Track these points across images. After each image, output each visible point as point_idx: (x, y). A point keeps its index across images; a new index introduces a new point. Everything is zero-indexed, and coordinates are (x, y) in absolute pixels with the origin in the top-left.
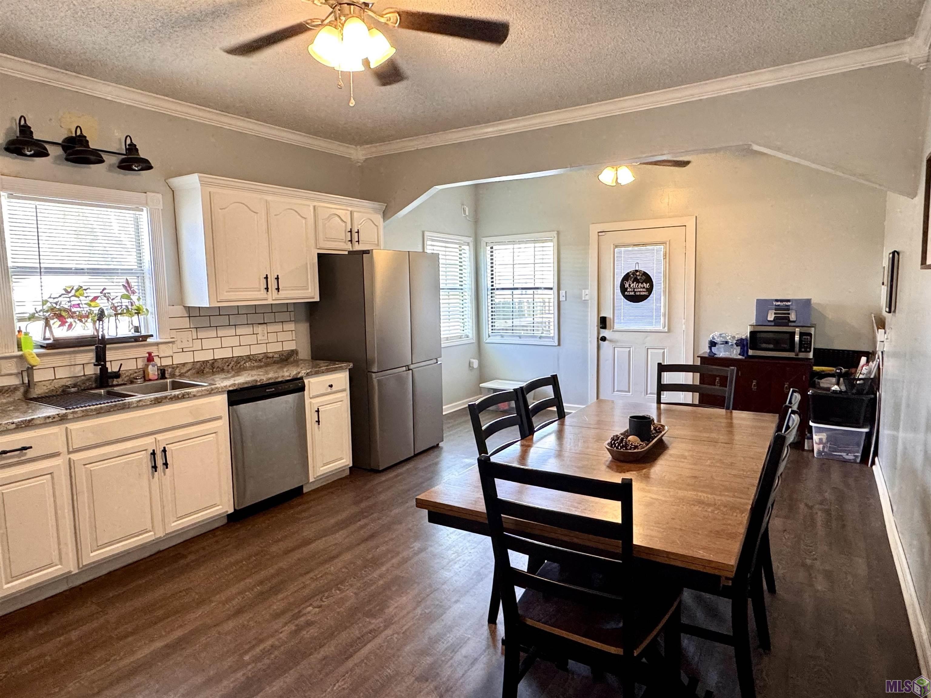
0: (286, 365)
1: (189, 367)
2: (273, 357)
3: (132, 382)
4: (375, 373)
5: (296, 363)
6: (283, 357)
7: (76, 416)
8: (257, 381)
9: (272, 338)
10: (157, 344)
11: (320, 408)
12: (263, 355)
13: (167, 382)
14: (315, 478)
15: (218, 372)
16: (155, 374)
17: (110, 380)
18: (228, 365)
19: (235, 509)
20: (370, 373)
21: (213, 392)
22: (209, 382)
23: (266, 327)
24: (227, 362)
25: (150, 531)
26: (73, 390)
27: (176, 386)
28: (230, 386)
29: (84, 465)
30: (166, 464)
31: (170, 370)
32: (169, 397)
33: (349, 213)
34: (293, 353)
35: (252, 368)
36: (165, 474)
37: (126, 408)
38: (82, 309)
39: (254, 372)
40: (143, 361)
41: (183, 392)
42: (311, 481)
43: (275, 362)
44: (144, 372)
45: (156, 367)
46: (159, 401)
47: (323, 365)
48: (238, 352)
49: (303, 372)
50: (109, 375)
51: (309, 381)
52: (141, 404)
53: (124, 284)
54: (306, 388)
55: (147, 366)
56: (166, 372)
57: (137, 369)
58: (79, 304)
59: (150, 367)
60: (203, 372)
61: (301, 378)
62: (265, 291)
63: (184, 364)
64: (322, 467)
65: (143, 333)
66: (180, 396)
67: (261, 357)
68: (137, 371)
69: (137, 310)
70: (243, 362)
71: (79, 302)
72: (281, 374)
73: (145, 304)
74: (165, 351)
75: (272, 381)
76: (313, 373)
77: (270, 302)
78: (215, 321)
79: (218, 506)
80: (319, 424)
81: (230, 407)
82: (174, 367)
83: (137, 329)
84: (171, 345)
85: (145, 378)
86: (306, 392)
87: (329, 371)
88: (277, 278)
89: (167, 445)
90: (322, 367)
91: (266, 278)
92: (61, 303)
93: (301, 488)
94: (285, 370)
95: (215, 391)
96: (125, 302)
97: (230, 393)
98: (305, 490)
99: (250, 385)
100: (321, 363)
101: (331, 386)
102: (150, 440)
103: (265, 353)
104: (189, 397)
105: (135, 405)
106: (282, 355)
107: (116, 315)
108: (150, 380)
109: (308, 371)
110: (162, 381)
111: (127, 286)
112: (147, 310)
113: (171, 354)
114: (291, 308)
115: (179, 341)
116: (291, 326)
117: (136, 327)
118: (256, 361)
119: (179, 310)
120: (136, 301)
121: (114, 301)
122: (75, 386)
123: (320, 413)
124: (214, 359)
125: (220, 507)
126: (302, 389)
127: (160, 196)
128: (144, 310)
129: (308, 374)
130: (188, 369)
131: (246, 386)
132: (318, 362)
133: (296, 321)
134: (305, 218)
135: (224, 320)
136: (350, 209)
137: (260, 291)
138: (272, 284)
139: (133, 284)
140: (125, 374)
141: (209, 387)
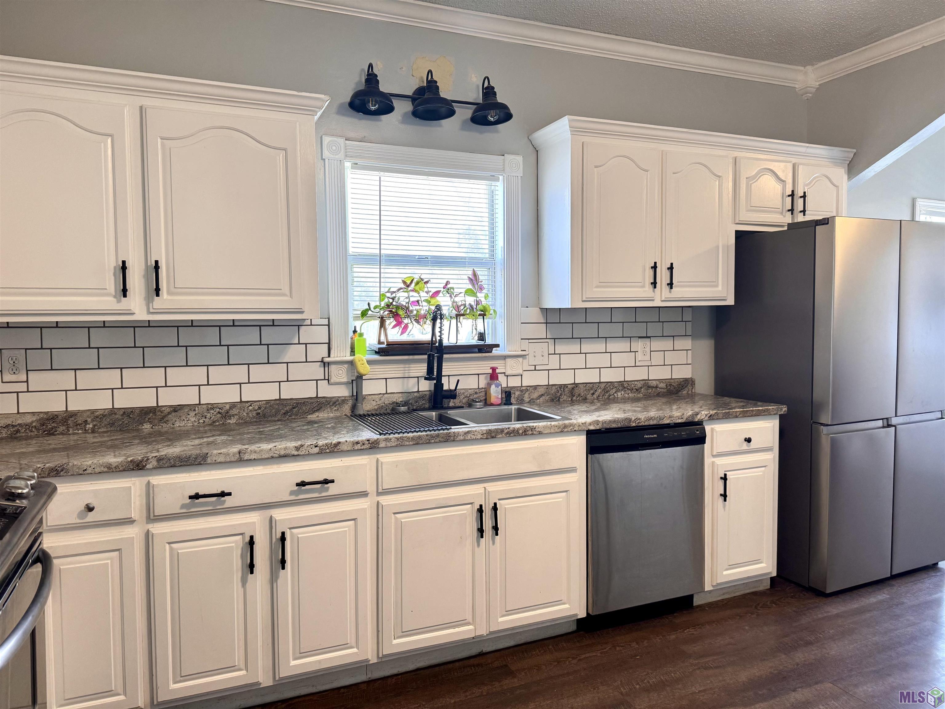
0: (675, 401)
1: (541, 391)
2: (657, 387)
3: (470, 406)
4: (827, 425)
5: (692, 398)
6: (672, 388)
7: (389, 444)
8: (630, 420)
9: (657, 358)
10: (505, 357)
11: (727, 473)
12: (641, 382)
13: (512, 409)
14: (713, 586)
15: (579, 402)
16: (498, 398)
17: (445, 401)
18: (593, 394)
19: (588, 613)
20: (818, 426)
21: (566, 430)
22: (563, 415)
23: (648, 343)
24: (592, 389)
25: (468, 624)
26: (403, 409)
27: (522, 415)
28: (590, 424)
29: (394, 513)
30: (496, 529)
31: (517, 393)
32: (506, 431)
33: (790, 166)
34: (687, 383)
35: (625, 400)
36: (494, 543)
37: (449, 440)
38: (421, 307)
39: (628, 407)
40: (486, 378)
41: (525, 425)
42: (707, 589)
43: (658, 395)
44: (486, 394)
45: (500, 387)
46: (493, 435)
47: (737, 406)
48: (609, 376)
49: (703, 412)
50: (444, 393)
51: (712, 429)
52: (469, 437)
53: (471, 277)
54: (708, 439)
55: (489, 385)
56: (513, 396)
57: (478, 388)
58: (418, 301)
59: (493, 387)
60: (559, 400)
61: (700, 423)
62: (651, 287)
63: (535, 387)
64: (727, 569)
65: (489, 341)
66: (521, 432)
67: (639, 385)
68: (477, 391)
69: (482, 311)
70: (614, 390)
71: (419, 298)
72: (667, 413)
73: (494, 305)
74: (511, 367)
75: (655, 422)
76: (721, 416)
77: (657, 303)
78: (580, 330)
79: (564, 604)
80: (725, 500)
81: (589, 456)
82: (524, 390)
83: (482, 337)
84: (520, 359)
85: (487, 403)
86: (707, 446)
87: (746, 415)
88: (671, 268)
89: (499, 500)
90: (734, 408)
91: (655, 267)
92: (399, 299)
93: (691, 597)
94: (674, 407)
95: (569, 429)
96: (470, 300)
97: (590, 434)
98: (697, 601)
99: (619, 425)
100: (734, 402)
101: (749, 440)
102: (478, 489)
103: (646, 380)
104: (532, 434)
105: (462, 438)
106: (670, 385)
107: (458, 316)
108: (492, 405)
109: (712, 412)
110: (506, 407)
111: (474, 279)
112: (494, 311)
113: (520, 372)
114: (688, 316)
115: (531, 357)
116: (687, 343)
117: (481, 333)
118: (632, 390)
119: (534, 314)
120: (483, 299)
121: (457, 299)
122: (405, 404)
123: (727, 481)
124: (574, 383)
125: (567, 606)
126: (701, 440)
127: (520, 159)
128: (492, 312)
129: (711, 418)
130: (540, 394)
131: (614, 426)
132: (727, 399)
133: (694, 336)
134: (720, 177)
135: (592, 330)
136: (794, 161)
137: (643, 286)
138: (663, 276)
139: (481, 278)
140: (463, 393)
141: (561, 422)
